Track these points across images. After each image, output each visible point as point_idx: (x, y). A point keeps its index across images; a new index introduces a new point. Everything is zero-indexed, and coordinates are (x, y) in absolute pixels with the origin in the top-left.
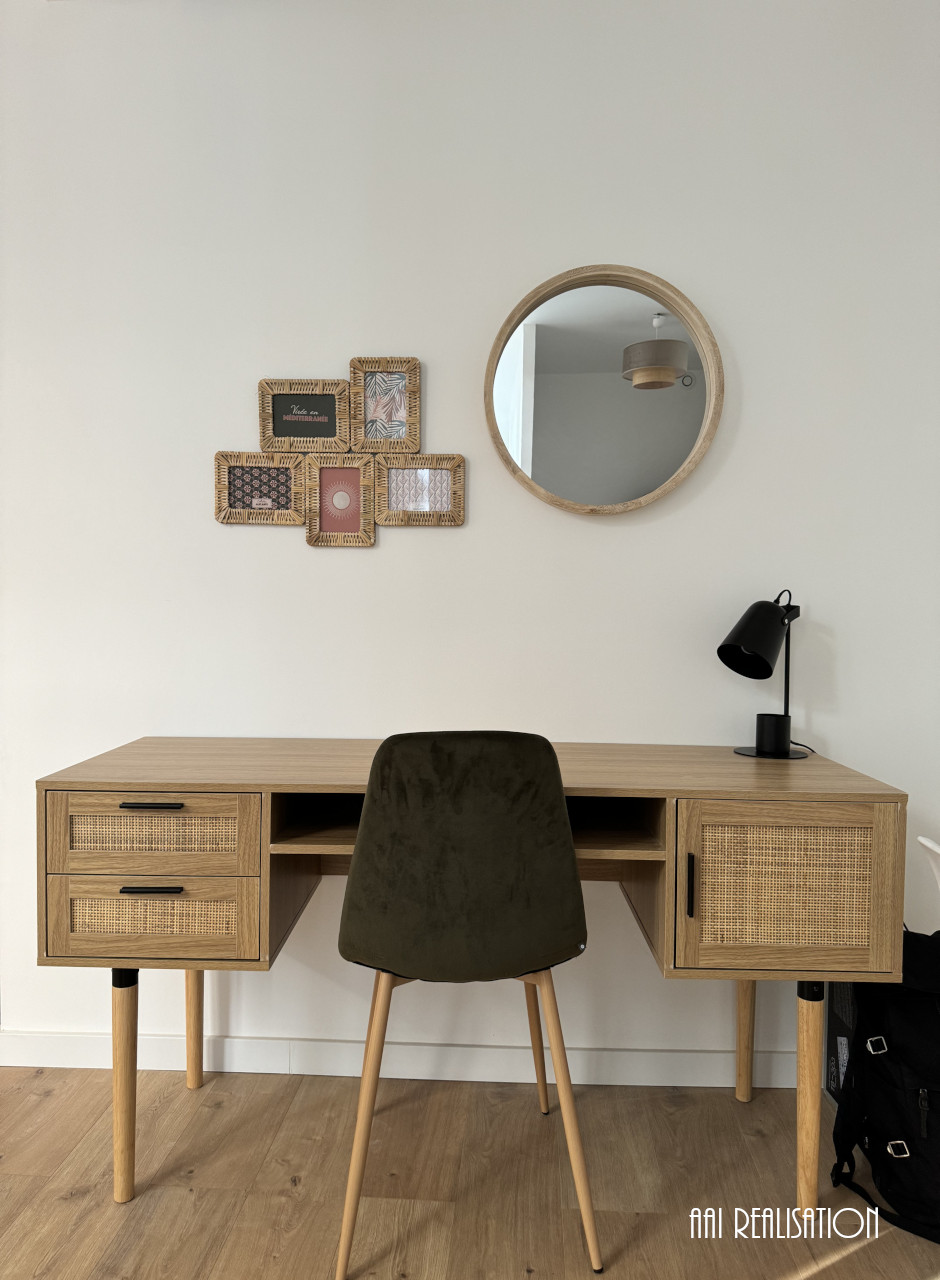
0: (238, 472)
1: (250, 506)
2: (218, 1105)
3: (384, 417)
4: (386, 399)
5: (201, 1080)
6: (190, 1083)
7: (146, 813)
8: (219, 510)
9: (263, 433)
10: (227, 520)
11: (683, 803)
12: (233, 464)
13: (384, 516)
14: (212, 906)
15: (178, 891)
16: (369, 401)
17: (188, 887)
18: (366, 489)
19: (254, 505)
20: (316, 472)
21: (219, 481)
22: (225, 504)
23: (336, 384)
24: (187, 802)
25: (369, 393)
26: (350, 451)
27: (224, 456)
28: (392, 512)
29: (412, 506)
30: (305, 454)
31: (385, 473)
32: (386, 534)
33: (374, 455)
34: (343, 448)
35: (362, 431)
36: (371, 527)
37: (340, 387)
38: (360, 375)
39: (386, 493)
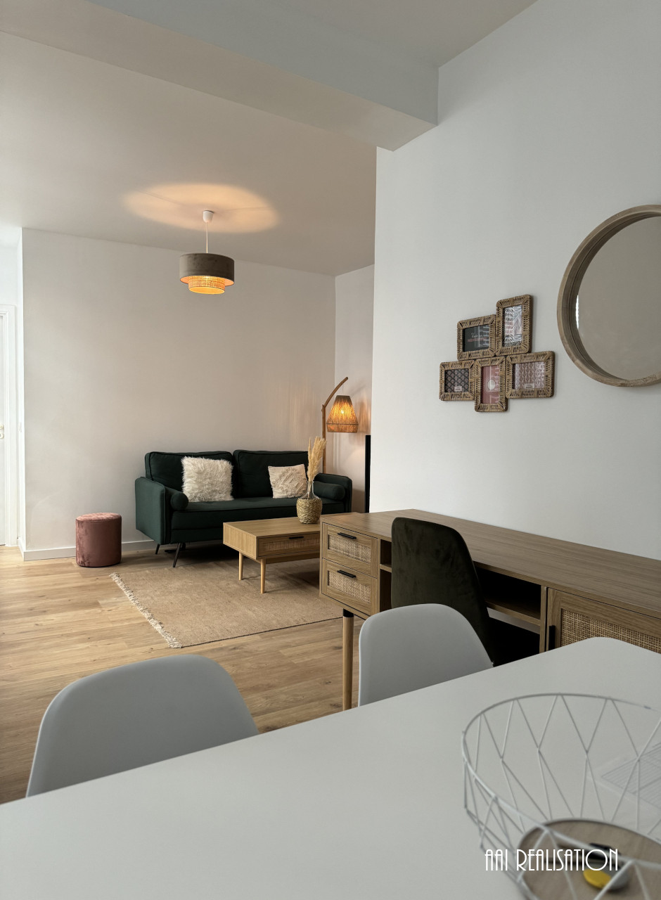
0: (449, 373)
1: (453, 391)
3: (512, 333)
4: (513, 322)
7: (347, 539)
8: (441, 393)
9: (459, 350)
10: (443, 398)
11: (550, 591)
12: (446, 369)
13: (509, 393)
14: (364, 587)
15: (355, 577)
16: (505, 324)
18: (501, 377)
19: (455, 391)
20: (480, 370)
21: (441, 379)
22: (443, 391)
23: (490, 317)
24: (357, 537)
25: (506, 319)
26: (495, 356)
27: (443, 365)
28: (514, 390)
29: (525, 386)
30: (475, 360)
31: (511, 367)
32: (514, 404)
33: (506, 356)
34: (492, 354)
35: (501, 343)
36: (504, 399)
37: (492, 319)
38: (501, 310)
39: (511, 379)
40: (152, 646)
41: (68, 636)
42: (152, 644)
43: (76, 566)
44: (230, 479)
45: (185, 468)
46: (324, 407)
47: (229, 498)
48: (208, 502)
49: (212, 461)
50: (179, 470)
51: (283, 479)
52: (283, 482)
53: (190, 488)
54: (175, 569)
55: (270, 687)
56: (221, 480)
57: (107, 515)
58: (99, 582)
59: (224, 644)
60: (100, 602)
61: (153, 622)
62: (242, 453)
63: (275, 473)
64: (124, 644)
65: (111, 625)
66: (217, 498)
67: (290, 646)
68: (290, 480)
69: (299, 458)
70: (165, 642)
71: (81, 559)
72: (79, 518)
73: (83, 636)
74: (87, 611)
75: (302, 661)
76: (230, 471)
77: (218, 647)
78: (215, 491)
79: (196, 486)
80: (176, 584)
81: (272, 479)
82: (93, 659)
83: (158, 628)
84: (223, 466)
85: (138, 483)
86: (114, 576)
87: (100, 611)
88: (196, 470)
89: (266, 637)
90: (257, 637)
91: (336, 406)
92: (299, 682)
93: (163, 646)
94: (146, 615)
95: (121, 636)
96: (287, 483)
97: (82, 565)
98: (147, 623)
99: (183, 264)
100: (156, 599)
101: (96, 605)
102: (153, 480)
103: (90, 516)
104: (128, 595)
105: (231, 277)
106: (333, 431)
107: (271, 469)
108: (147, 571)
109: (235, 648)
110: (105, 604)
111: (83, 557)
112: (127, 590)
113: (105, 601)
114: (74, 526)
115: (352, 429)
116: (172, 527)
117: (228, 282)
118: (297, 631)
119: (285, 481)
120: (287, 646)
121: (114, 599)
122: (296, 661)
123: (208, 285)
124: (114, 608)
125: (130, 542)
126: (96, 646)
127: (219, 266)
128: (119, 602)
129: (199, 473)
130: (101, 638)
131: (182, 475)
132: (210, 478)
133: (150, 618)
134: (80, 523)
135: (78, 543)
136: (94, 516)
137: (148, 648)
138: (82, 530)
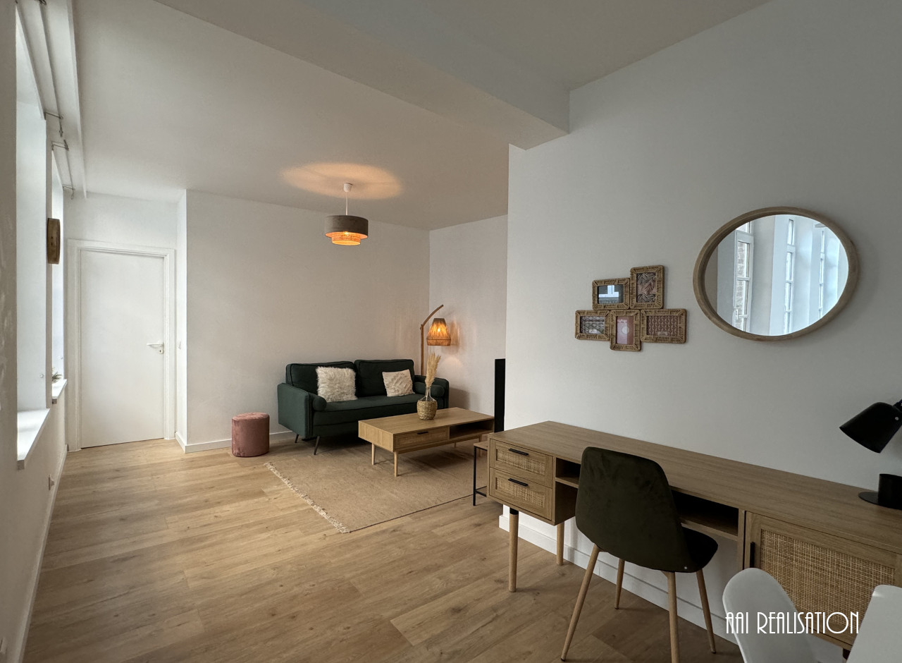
0: (584, 318)
1: (588, 333)
2: (563, 575)
3: (646, 293)
4: (647, 284)
5: (562, 562)
6: (558, 562)
7: (517, 454)
8: (576, 334)
9: (594, 303)
10: (579, 338)
11: (749, 515)
12: (581, 315)
13: (644, 338)
14: (537, 494)
15: (526, 485)
16: (639, 286)
17: (529, 485)
18: (636, 325)
19: (591, 333)
21: (577, 322)
22: (579, 331)
23: (624, 280)
24: (530, 454)
25: (639, 282)
26: (629, 308)
27: (578, 312)
28: (648, 336)
29: (659, 333)
30: (610, 310)
31: (646, 318)
32: (646, 346)
33: (640, 310)
34: (627, 307)
35: (635, 300)
36: (639, 342)
37: (626, 281)
38: (635, 275)
39: (645, 327)
40: (325, 532)
41: (248, 526)
42: (323, 530)
43: (232, 456)
44: (354, 383)
45: (319, 376)
46: (422, 326)
47: (354, 398)
48: (339, 402)
49: (339, 369)
50: (315, 377)
51: (395, 381)
52: (396, 384)
53: (323, 391)
54: (316, 456)
55: (438, 567)
56: (347, 384)
57: (257, 415)
58: (257, 471)
59: (384, 526)
60: (265, 491)
61: (317, 509)
62: (362, 362)
63: (388, 377)
64: (299, 531)
65: (282, 513)
66: (345, 398)
67: (439, 526)
68: (400, 382)
69: (406, 364)
70: (334, 527)
71: (237, 451)
72: (235, 418)
73: (261, 526)
74: (256, 500)
75: (453, 540)
76: (354, 377)
77: (379, 530)
78: (343, 393)
79: (329, 390)
80: (323, 470)
81: (386, 382)
82: (277, 549)
83: (323, 513)
84: (348, 373)
85: (280, 387)
86: (269, 465)
87: (267, 500)
88: (328, 377)
89: (416, 518)
90: (408, 519)
91: (435, 325)
92: (460, 560)
93: (333, 532)
94: (309, 502)
95: (294, 523)
96: (398, 385)
97: (238, 455)
98: (312, 509)
99: (327, 223)
100: (311, 485)
101: (261, 493)
102: (293, 385)
103: (244, 417)
104: (286, 483)
105: (366, 233)
106: (431, 345)
107: (384, 374)
108: (294, 459)
109: (394, 531)
110: (271, 492)
111: (239, 449)
112: (284, 478)
113: (269, 490)
114: (231, 425)
115: (447, 343)
116: (314, 424)
117: (364, 236)
118: (438, 511)
119: (396, 383)
120: (436, 526)
121: (275, 487)
122: (451, 540)
123: (348, 239)
124: (279, 495)
125: (277, 434)
126: (276, 535)
127: (357, 225)
128: (281, 490)
129: (331, 379)
130: (277, 527)
131: (317, 381)
132: (339, 383)
133: (313, 505)
134: (236, 422)
135: (234, 437)
136: (248, 416)
137: (321, 535)
138: (238, 428)
